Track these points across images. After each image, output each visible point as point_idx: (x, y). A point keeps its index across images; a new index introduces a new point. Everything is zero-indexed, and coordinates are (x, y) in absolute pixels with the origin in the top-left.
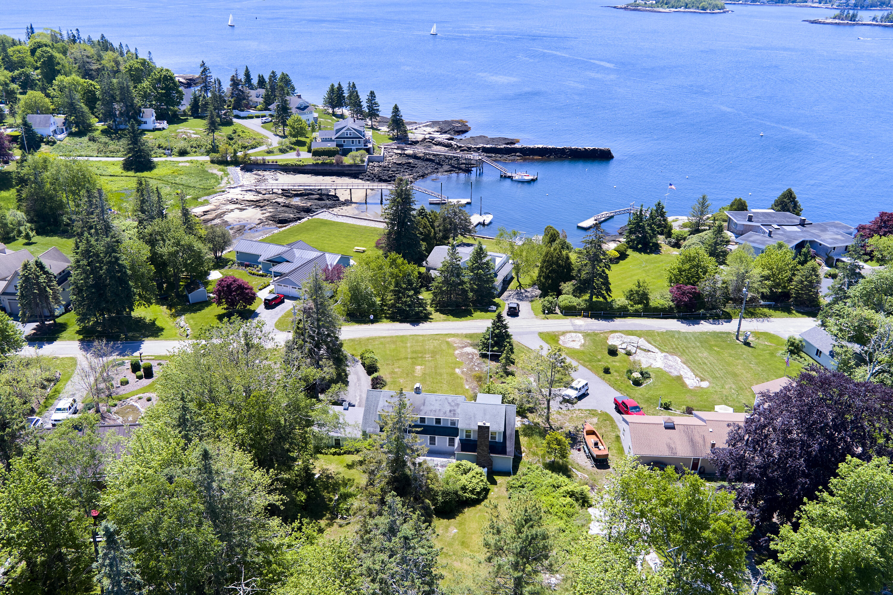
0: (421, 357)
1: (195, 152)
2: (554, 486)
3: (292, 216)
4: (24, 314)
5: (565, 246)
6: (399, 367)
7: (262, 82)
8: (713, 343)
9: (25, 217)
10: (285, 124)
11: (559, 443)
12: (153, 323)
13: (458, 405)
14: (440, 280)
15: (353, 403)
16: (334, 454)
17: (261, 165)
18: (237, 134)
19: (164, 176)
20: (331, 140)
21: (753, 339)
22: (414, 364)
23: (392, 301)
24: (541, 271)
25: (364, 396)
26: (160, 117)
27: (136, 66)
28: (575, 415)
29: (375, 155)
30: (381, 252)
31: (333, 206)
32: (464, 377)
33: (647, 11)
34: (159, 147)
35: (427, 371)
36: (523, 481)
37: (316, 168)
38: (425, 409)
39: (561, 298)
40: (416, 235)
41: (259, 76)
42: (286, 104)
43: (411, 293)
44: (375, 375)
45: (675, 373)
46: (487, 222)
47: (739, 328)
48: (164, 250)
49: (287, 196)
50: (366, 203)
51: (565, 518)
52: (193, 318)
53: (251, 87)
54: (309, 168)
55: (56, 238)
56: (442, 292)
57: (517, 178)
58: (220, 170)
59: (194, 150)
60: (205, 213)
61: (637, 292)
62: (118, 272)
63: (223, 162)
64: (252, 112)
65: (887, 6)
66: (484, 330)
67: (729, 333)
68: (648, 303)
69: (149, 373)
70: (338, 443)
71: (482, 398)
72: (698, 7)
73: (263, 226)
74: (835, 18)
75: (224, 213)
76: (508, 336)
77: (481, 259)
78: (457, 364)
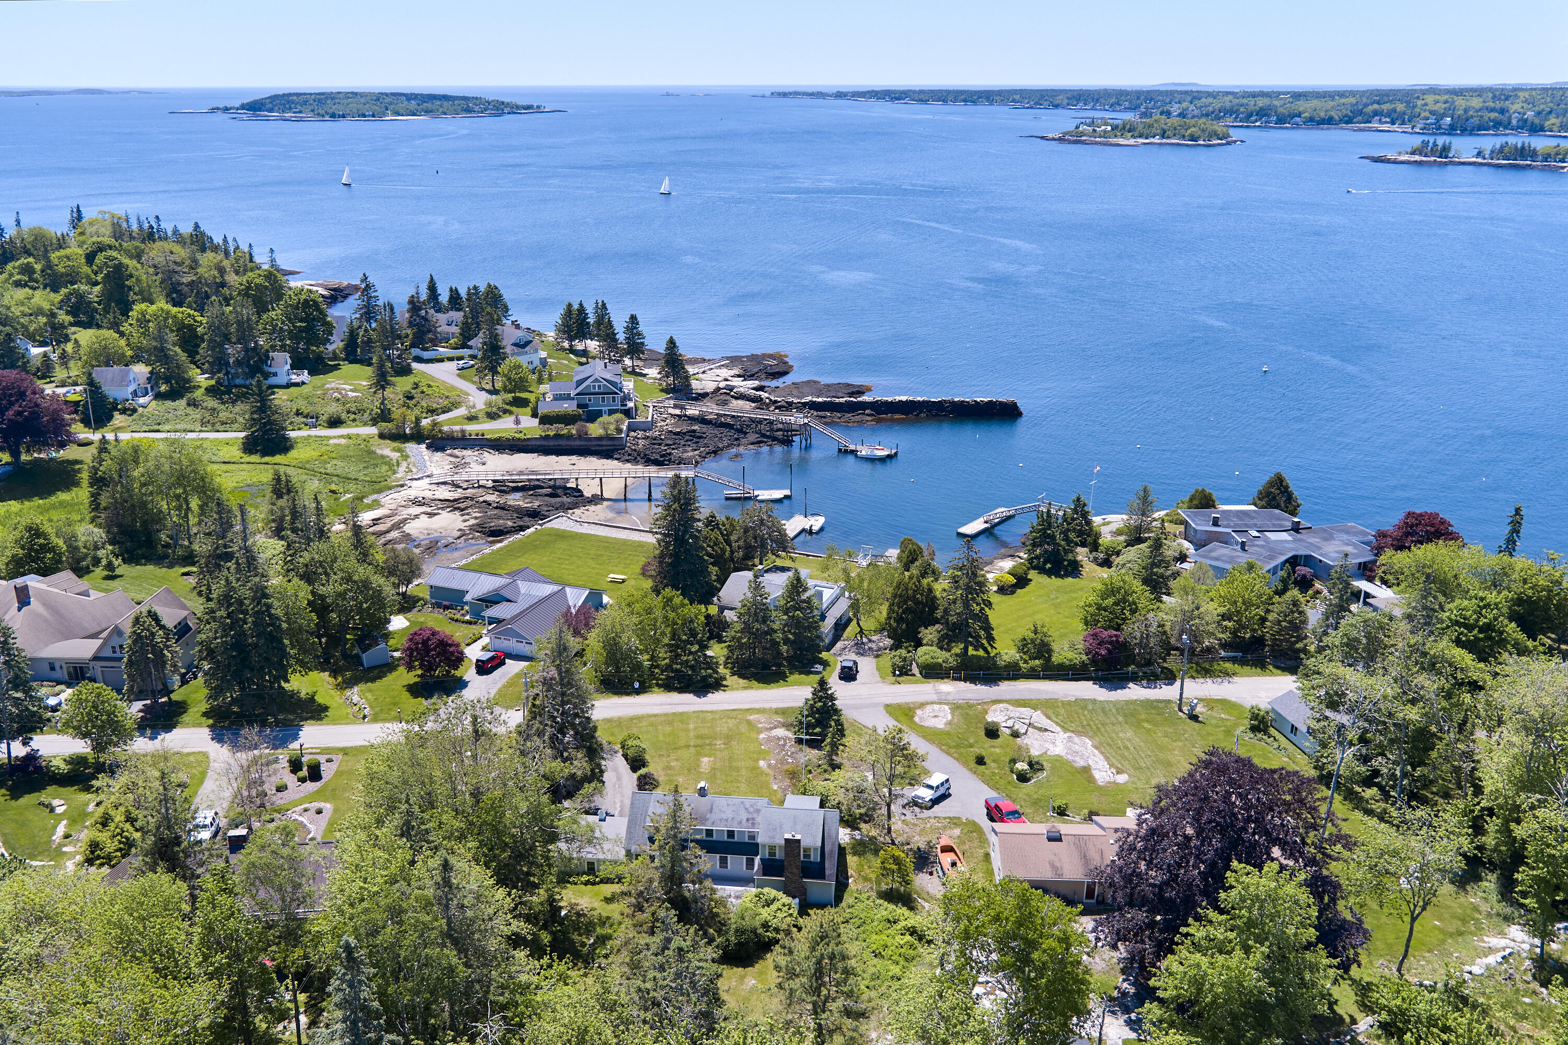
0: (710, 744)
1: (354, 420)
2: (889, 921)
3: (510, 523)
4: (130, 689)
5: (928, 571)
6: (677, 760)
7: (455, 297)
8: (1143, 717)
9: (104, 535)
10: (494, 372)
11: (897, 861)
12: (312, 699)
13: (758, 811)
14: (738, 627)
15: (611, 811)
16: (586, 883)
17: (458, 439)
18: (418, 390)
19: (308, 462)
20: (568, 397)
21: (1204, 710)
22: (699, 754)
23: (667, 661)
24: (891, 610)
25: (628, 802)
26: (297, 365)
27: (257, 281)
28: (928, 825)
29: (639, 419)
30: (648, 584)
31: (575, 506)
32: (771, 772)
33: (1096, 143)
34: (298, 413)
35: (718, 765)
36: (848, 916)
37: (545, 443)
38: (712, 817)
39: (921, 650)
40: (702, 558)
41: (451, 289)
42: (497, 340)
43: (695, 648)
44: (643, 771)
45: (1081, 763)
46: (816, 528)
47: (1181, 694)
48: (328, 589)
49: (500, 491)
50: (625, 500)
51: (902, 962)
52: (370, 691)
53: (439, 309)
54: (534, 443)
55: (150, 568)
56: (741, 646)
57: (864, 453)
58: (394, 450)
59: (352, 416)
60: (376, 521)
61: (1033, 641)
62: (269, 625)
63: (399, 437)
64: (442, 351)
65: (1506, 128)
66: (801, 703)
67: (1169, 701)
68: (1050, 656)
69: (315, 774)
70: (591, 868)
71: (793, 801)
72: (1184, 137)
73: (466, 540)
74: (1413, 153)
75: (404, 521)
76: (836, 711)
77: (798, 594)
78: (762, 754)
